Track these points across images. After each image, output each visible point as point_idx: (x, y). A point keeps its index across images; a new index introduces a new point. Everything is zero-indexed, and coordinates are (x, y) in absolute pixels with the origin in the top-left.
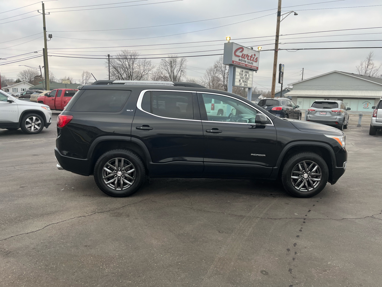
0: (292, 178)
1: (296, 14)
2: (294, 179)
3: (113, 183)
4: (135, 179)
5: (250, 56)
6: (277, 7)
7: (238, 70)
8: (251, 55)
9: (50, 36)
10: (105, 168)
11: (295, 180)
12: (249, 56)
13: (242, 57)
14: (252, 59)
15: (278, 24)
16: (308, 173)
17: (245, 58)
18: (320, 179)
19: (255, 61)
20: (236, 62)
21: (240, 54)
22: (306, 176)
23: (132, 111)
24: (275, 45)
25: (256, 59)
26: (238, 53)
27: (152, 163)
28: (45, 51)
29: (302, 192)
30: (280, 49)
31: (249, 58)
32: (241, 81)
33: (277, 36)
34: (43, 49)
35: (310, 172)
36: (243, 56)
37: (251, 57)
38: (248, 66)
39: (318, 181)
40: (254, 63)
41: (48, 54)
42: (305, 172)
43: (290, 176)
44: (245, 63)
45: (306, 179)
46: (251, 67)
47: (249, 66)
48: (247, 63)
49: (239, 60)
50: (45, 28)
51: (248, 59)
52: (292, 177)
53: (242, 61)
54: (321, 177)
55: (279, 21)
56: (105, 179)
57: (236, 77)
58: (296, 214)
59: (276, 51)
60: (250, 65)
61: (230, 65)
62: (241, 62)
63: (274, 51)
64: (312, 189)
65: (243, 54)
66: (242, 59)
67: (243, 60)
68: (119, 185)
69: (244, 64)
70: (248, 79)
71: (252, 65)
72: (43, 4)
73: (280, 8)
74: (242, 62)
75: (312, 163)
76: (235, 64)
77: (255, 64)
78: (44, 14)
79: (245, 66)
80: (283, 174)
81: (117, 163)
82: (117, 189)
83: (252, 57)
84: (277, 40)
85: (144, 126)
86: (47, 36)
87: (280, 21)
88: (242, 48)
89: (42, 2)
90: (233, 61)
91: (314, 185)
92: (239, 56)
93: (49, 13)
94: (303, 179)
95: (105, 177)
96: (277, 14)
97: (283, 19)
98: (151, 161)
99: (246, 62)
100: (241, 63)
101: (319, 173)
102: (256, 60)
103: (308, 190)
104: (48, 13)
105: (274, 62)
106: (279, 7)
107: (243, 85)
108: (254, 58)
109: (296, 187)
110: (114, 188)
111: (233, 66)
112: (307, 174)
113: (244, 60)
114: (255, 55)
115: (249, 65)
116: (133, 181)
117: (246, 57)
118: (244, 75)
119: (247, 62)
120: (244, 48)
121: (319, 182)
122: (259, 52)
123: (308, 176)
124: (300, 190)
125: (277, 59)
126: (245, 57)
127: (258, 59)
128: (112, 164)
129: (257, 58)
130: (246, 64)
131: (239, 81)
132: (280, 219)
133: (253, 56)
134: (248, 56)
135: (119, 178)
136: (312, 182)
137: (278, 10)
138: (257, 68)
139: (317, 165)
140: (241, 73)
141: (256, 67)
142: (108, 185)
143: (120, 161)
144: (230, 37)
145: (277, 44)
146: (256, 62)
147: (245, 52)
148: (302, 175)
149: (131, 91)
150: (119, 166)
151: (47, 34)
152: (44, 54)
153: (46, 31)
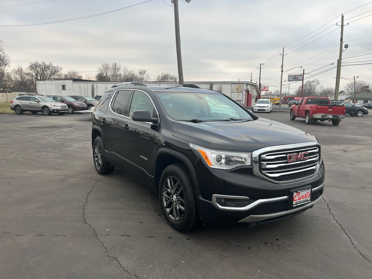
9: (346, 46)
11: (166, 200)
16: (176, 194)
18: (184, 209)
22: (175, 197)
28: (339, 62)
34: (338, 60)
41: (341, 64)
42: (173, 193)
45: (174, 202)
50: (342, 40)
52: (164, 194)
54: (185, 205)
64: (178, 219)
72: (343, 17)
75: (177, 181)
78: (342, 26)
82: (98, 167)
86: (343, 47)
89: (342, 14)
93: (348, 23)
103: (175, 219)
104: (347, 24)
109: (167, 209)
116: (102, 163)
121: (184, 213)
123: (176, 200)
124: (170, 215)
139: (181, 187)
148: (172, 196)
151: (344, 44)
152: (338, 65)
153: (343, 41)
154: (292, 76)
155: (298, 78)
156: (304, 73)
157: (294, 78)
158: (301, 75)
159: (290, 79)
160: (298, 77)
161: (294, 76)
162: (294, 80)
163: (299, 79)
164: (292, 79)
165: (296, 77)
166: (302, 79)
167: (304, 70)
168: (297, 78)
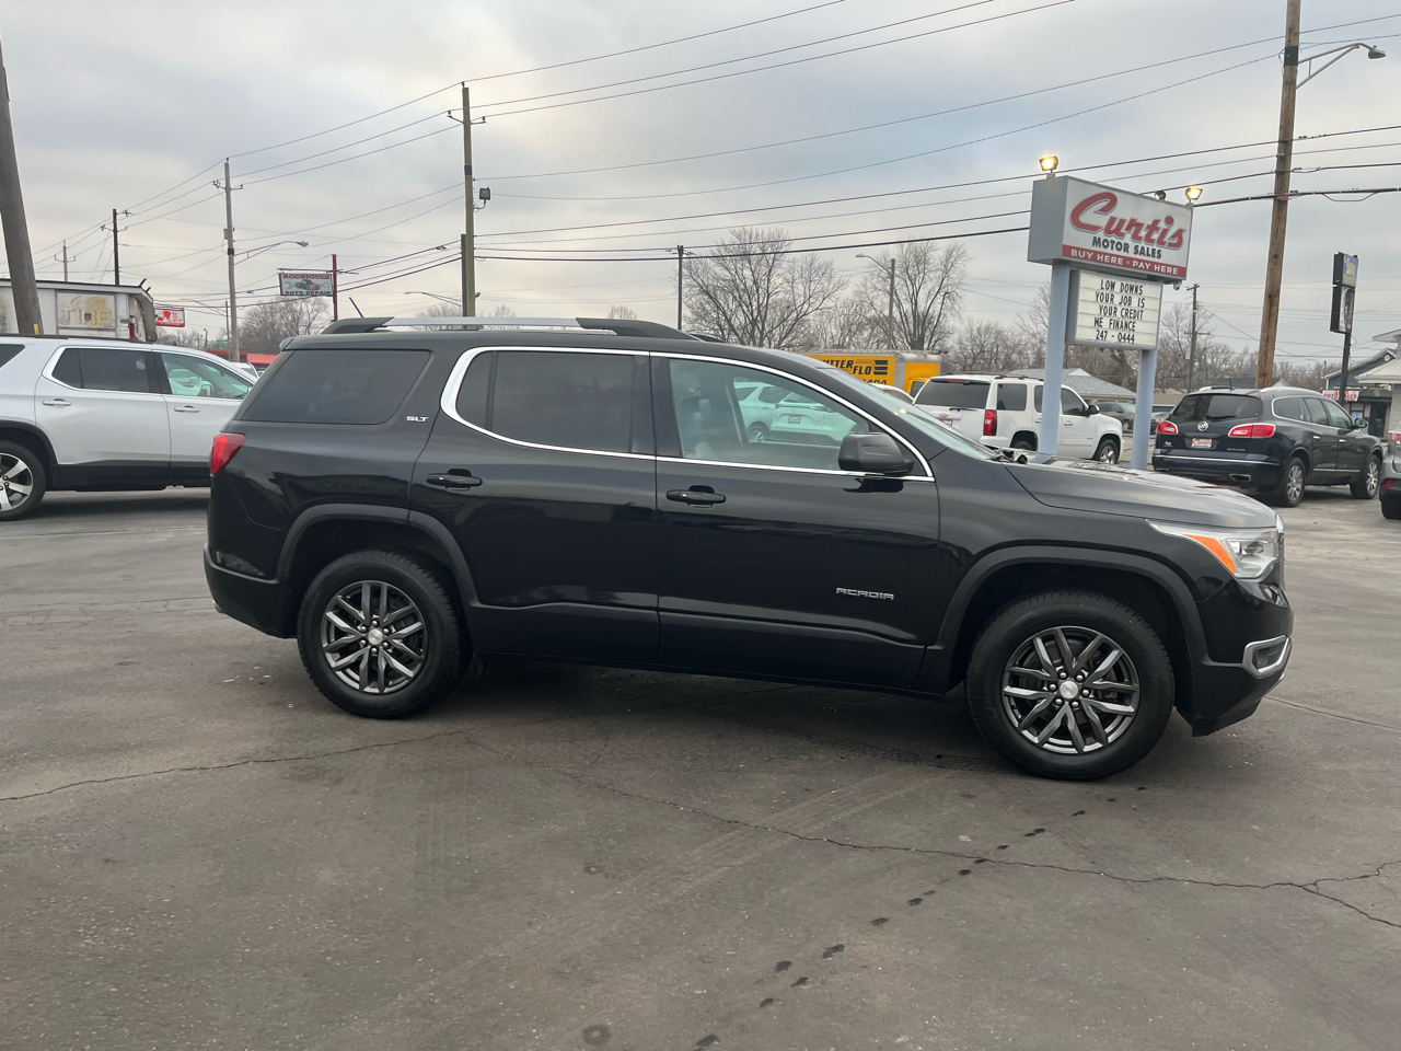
0: (1009, 695)
1: (1374, 54)
2: (1020, 700)
3: (355, 666)
4: (423, 657)
5: (1148, 227)
6: (1283, 32)
7: (1090, 284)
8: (1150, 223)
9: (485, 195)
10: (331, 615)
11: (1023, 705)
12: (1141, 225)
13: (1108, 231)
14: (1155, 236)
15: (1289, 96)
16: (1080, 677)
17: (1122, 235)
18: (1130, 709)
19: (1170, 245)
20: (1078, 249)
21: (1102, 221)
22: (1069, 688)
23: (424, 419)
24: (1277, 177)
25: (1173, 237)
26: (1088, 217)
27: (478, 605)
28: (467, 242)
29: (1055, 756)
30: (1296, 193)
31: (1143, 233)
32: (1105, 322)
33: (1285, 142)
34: (462, 235)
35: (1086, 674)
36: (1114, 228)
37: (1153, 227)
38: (1135, 263)
39: (1125, 715)
40: (1164, 251)
41: (476, 253)
42: (1063, 674)
43: (1001, 687)
44: (1122, 253)
45: (1071, 701)
46: (1151, 268)
47: (1141, 265)
48: (1131, 254)
49: (1096, 242)
50: (468, 170)
51: (1136, 237)
52: (1008, 689)
53: (1106, 247)
54: (1136, 697)
55: (1290, 85)
56: (332, 651)
57: (1081, 307)
58: (963, 838)
59: (1280, 199)
60: (1144, 261)
61: (1057, 264)
62: (1102, 249)
63: (1272, 201)
64: (1098, 745)
65: (1112, 220)
66: (1109, 239)
67: (1113, 242)
68: (372, 674)
69: (1117, 256)
70: (1137, 314)
71: (1155, 260)
72: (466, 92)
73: (1297, 34)
74: (1109, 250)
75: (1093, 636)
76: (1078, 257)
77: (1169, 257)
78: (467, 123)
79: (1124, 265)
80: (969, 674)
81: (366, 600)
82: (367, 689)
83: (1158, 229)
84: (1284, 158)
85: (453, 472)
86: (476, 195)
87: (1298, 84)
88: (1109, 198)
89: (463, 83)
90: (1067, 250)
91: (1108, 730)
92: (1094, 228)
93: (484, 118)
94: (1059, 701)
95: (329, 642)
96: (1283, 56)
97: (1310, 77)
98: (476, 597)
99: (1126, 249)
100: (1101, 253)
101: (1130, 683)
102: (1175, 241)
103: (1080, 749)
104: (481, 120)
105: (1272, 244)
106: (1293, 31)
107: (1112, 338)
108: (1165, 232)
109: (1026, 733)
110: (357, 686)
111: (1068, 267)
112: (1076, 681)
113: (1119, 243)
114: (1169, 220)
115: (1139, 261)
116: (419, 665)
117: (1128, 228)
118: (1117, 299)
119: (1131, 249)
120: (1116, 193)
121: (1128, 721)
122: (1190, 207)
123: (1081, 692)
124: (1046, 746)
125: (1284, 232)
126: (1123, 230)
127: (1185, 236)
128: (351, 602)
129: (1179, 233)
130: (1125, 258)
131: (1096, 322)
132: (872, 849)
133: (1162, 225)
134: (1139, 226)
135: (374, 650)
136: (1095, 718)
137: (1289, 41)
138: (1182, 272)
139: (1116, 648)
140: (1105, 292)
141: (1173, 267)
142: (340, 673)
143: (376, 593)
144: (1056, 158)
145: (1283, 173)
146: (1177, 246)
147: (1123, 211)
148: (1053, 686)
149: (430, 351)
150: (374, 608)
151: (476, 187)
152: (463, 253)
153: (473, 177)
154: (296, 276)
155: (318, 287)
156: (335, 271)
157: (300, 286)
158: (327, 277)
159: (288, 285)
160: (314, 281)
161: (303, 276)
162: (305, 291)
163: (322, 289)
164: (295, 289)
165: (309, 283)
166: (331, 290)
167: (334, 256)
168: (313, 286)
